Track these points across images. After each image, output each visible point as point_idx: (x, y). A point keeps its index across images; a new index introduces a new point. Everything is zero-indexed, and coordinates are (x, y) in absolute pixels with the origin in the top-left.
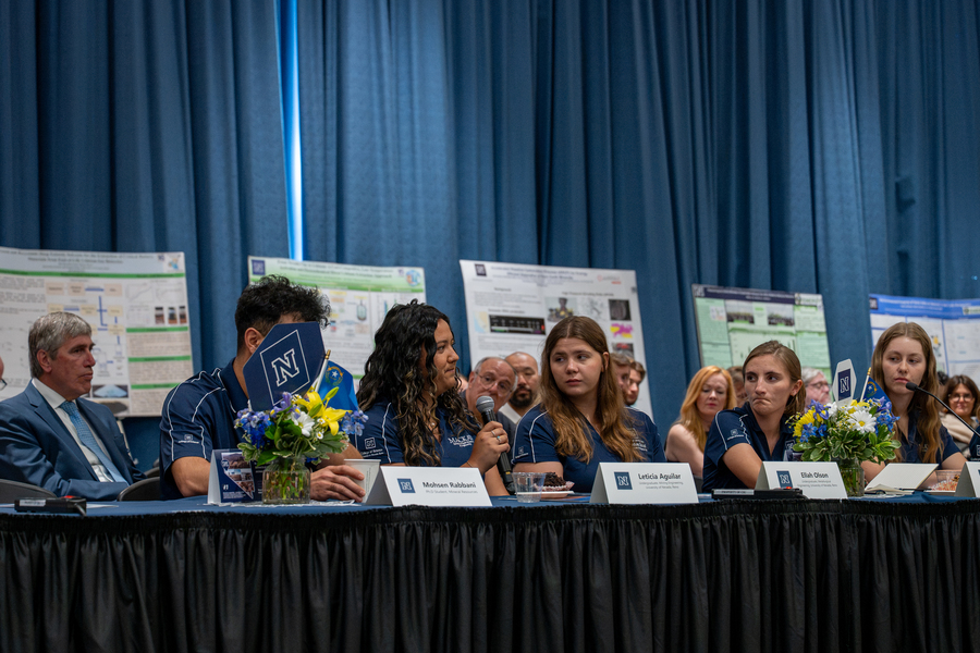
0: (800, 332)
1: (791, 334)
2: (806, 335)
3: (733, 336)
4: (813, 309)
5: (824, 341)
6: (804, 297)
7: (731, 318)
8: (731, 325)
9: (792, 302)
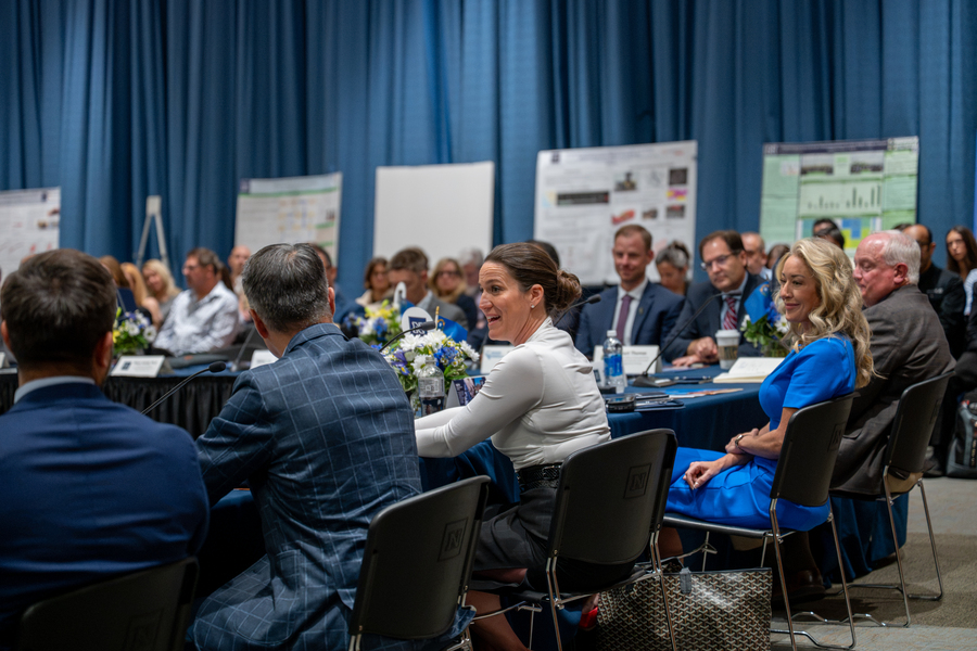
0: (889, 177)
1: (877, 179)
2: (895, 179)
3: (803, 188)
4: (907, 153)
5: (913, 183)
6: (899, 142)
7: (804, 172)
8: (804, 178)
9: (884, 148)
